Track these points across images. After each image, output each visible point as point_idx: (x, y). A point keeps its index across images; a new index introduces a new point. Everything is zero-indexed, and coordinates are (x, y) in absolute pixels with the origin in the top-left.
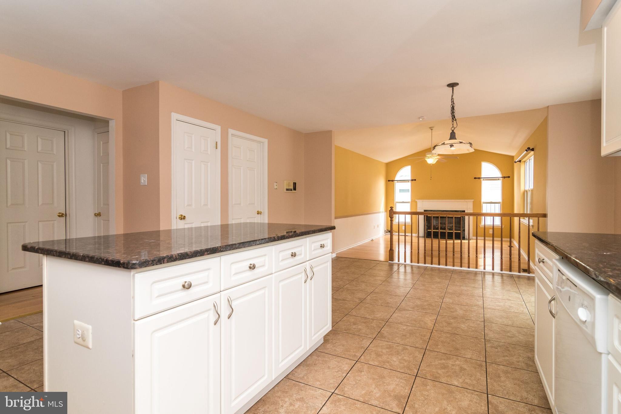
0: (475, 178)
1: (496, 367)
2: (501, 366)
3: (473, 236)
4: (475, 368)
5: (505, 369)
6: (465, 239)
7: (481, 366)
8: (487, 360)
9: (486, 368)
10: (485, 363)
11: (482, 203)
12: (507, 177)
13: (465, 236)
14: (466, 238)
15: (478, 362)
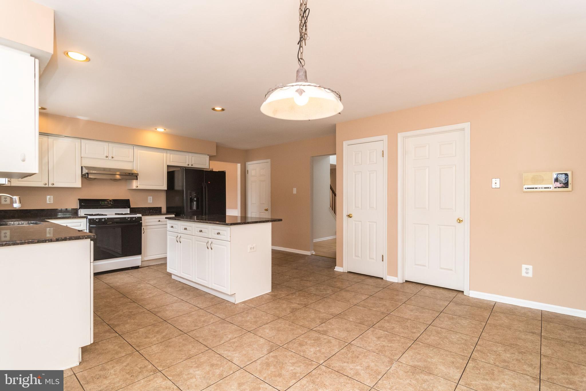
1: (128, 352)
2: (124, 355)
4: (140, 343)
5: (120, 354)
7: (138, 346)
8: (138, 353)
9: (133, 347)
10: (137, 350)
15: (143, 348)
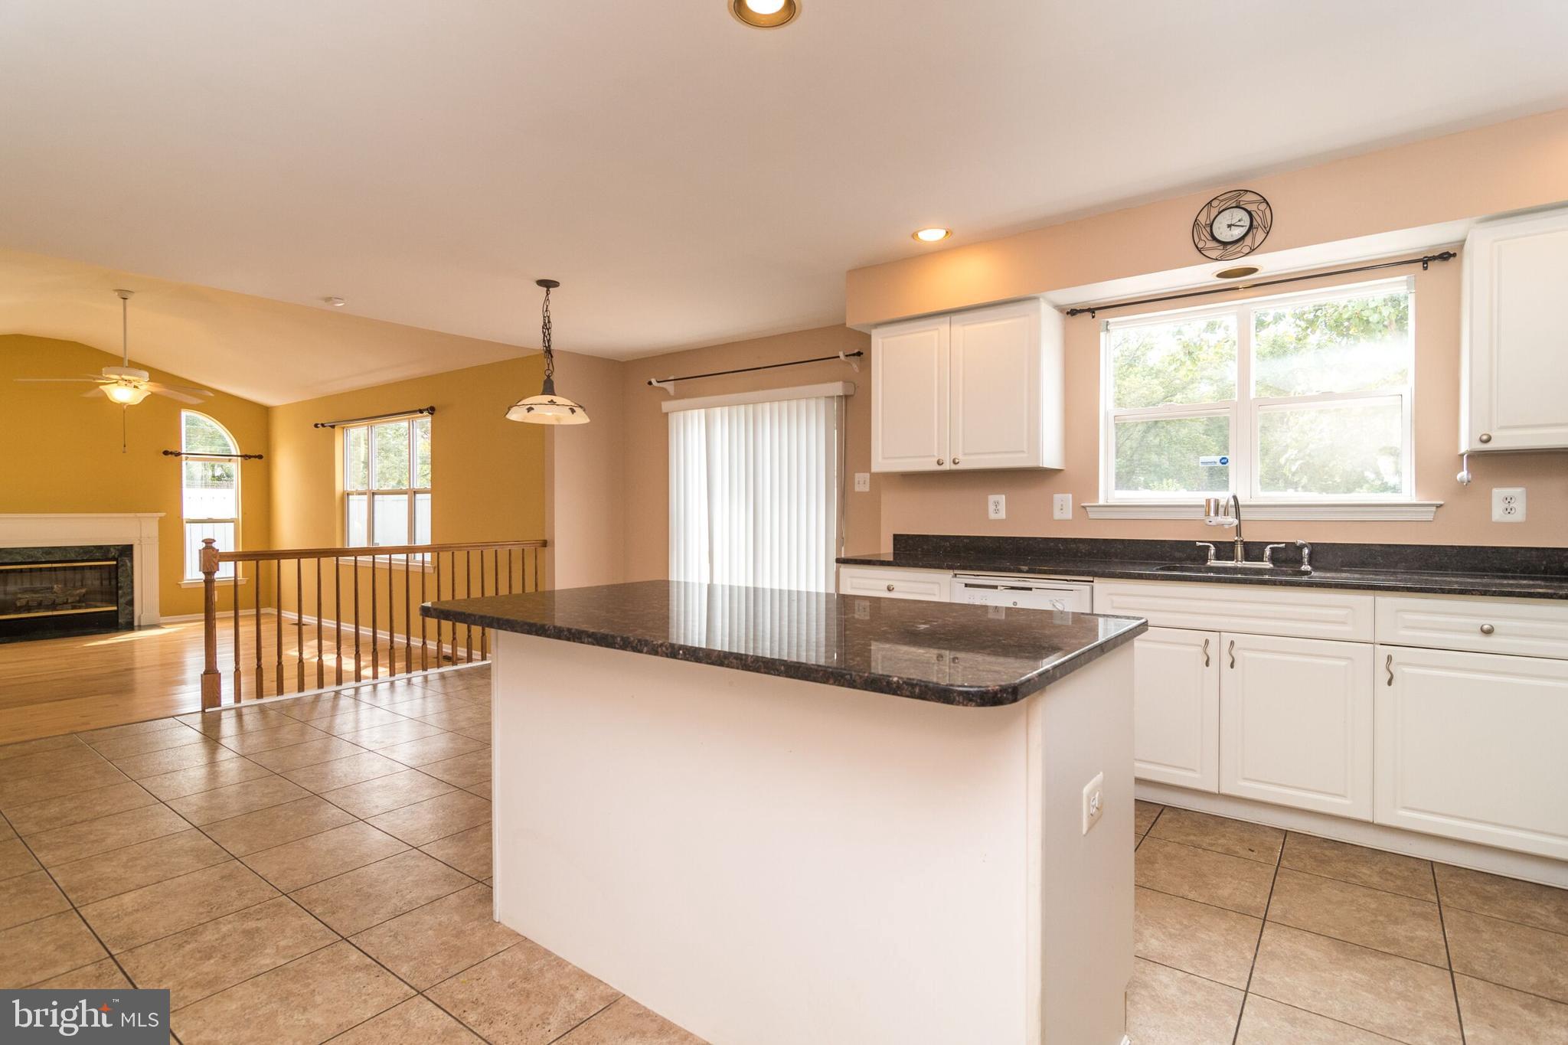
0: (166, 453)
3: (161, 616)
6: (136, 628)
11: (184, 522)
12: (255, 457)
13: (133, 618)
14: (136, 623)
